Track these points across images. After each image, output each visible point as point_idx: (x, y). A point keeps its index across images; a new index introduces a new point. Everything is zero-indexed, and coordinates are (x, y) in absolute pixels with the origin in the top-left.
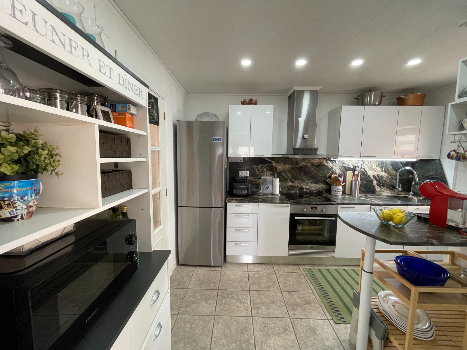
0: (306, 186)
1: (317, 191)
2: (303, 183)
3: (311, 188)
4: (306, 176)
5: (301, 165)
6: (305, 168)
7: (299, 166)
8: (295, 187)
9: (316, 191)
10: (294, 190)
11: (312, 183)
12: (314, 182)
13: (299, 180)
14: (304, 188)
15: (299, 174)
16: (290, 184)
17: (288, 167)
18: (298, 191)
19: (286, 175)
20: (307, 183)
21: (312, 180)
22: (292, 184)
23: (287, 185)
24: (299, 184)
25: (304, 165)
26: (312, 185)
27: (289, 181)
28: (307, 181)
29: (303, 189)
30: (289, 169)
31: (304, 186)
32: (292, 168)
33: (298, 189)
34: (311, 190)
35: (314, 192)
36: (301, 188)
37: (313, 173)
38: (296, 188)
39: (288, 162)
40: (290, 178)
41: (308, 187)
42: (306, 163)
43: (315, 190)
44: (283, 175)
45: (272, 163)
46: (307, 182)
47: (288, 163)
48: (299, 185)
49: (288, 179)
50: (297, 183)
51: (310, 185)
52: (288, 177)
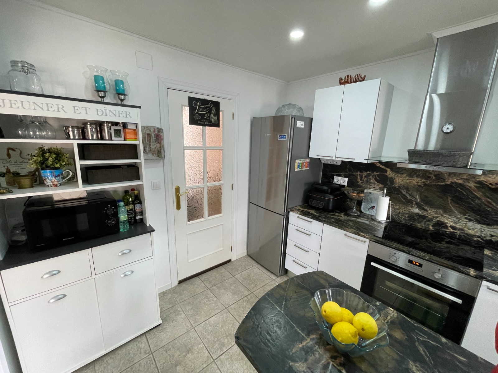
0: (455, 222)
1: (482, 239)
2: (448, 216)
3: (465, 229)
4: (458, 204)
5: (449, 183)
6: (459, 189)
7: (443, 184)
8: (427, 219)
9: (479, 239)
10: (423, 223)
11: (470, 220)
13: (439, 208)
14: (448, 225)
15: (441, 198)
16: (417, 211)
17: (417, 182)
18: (433, 226)
19: (410, 195)
20: (457, 218)
21: (471, 214)
22: (420, 212)
23: (409, 212)
24: (436, 215)
25: (456, 183)
26: (470, 224)
27: (415, 206)
28: (457, 213)
29: (446, 227)
30: (419, 186)
31: (449, 221)
32: (425, 185)
33: (432, 224)
34: (466, 234)
35: (475, 239)
36: (441, 224)
37: (477, 201)
38: (429, 221)
39: (417, 174)
40: (418, 200)
41: (458, 226)
42: (461, 179)
43: (479, 237)
44: (404, 193)
45: (386, 171)
46: (459, 217)
47: (419, 175)
48: (437, 217)
49: (414, 202)
50: (433, 213)
51: (466, 224)
52: (414, 199)
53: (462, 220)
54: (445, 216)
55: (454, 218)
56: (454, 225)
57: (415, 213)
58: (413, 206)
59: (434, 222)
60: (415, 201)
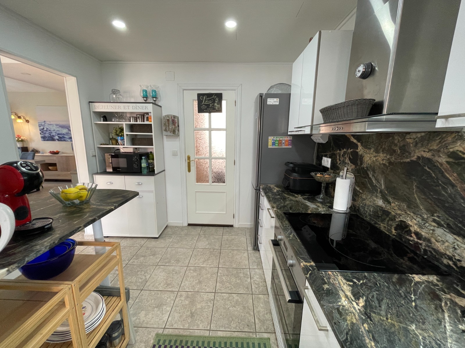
0: (420, 227)
1: (455, 264)
2: (412, 214)
3: (433, 240)
4: (425, 194)
6: (426, 168)
7: (408, 160)
9: (451, 263)
10: (386, 222)
11: (440, 225)
12: (448, 224)
13: (404, 200)
14: (412, 229)
15: (405, 183)
16: (380, 203)
18: (395, 230)
19: (376, 179)
20: (423, 219)
21: (442, 213)
22: (384, 206)
23: (374, 204)
24: (399, 212)
25: (423, 157)
26: (439, 231)
27: (379, 195)
28: (424, 211)
29: (409, 232)
30: (384, 165)
31: (413, 224)
32: (390, 163)
33: (394, 225)
34: (434, 249)
35: (445, 261)
36: (403, 227)
37: (450, 190)
38: (392, 220)
40: (383, 188)
41: (423, 233)
42: (430, 150)
43: (450, 258)
44: (371, 176)
45: (356, 146)
46: (425, 216)
47: (384, 148)
48: (400, 215)
50: (396, 208)
51: (433, 230)
53: (428, 223)
54: (409, 214)
55: (419, 217)
56: (418, 230)
57: (379, 206)
59: (397, 222)
60: (380, 189)
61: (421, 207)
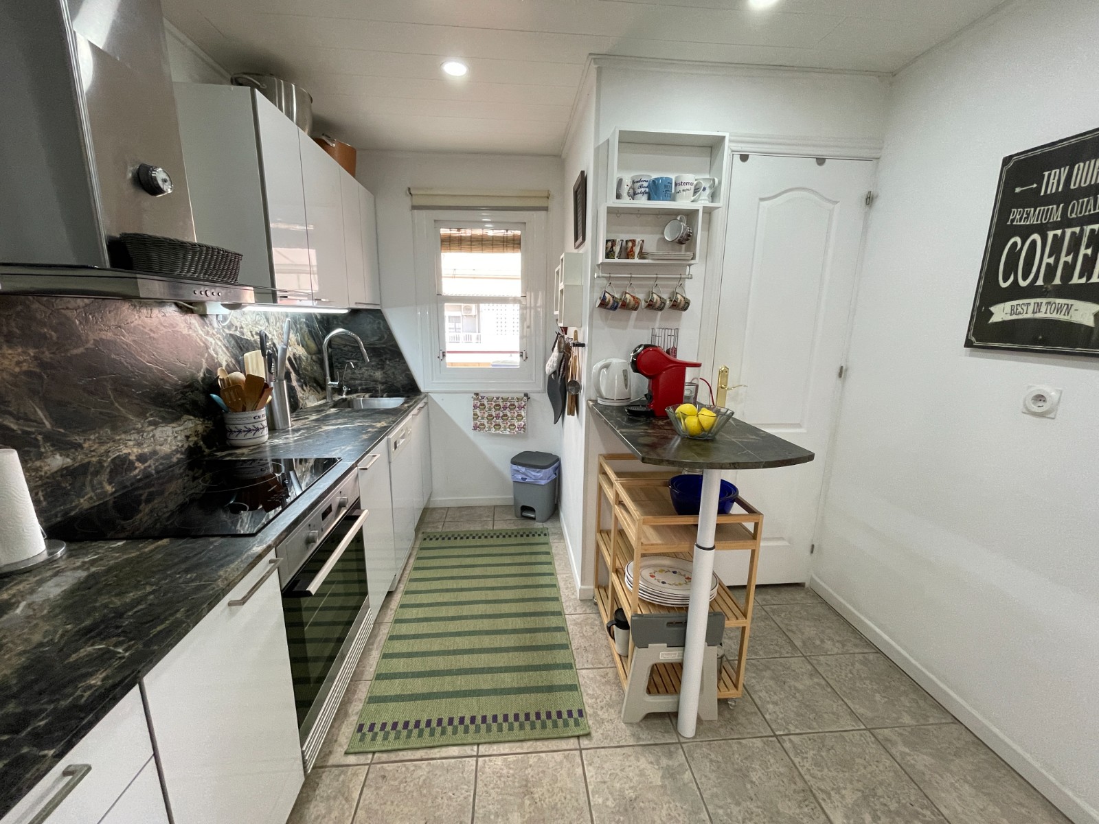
0: (139, 444)
1: (181, 453)
2: (123, 436)
3: (158, 448)
4: (126, 395)
5: (91, 344)
7: (81, 350)
8: (92, 469)
9: (178, 456)
10: (88, 489)
11: (155, 424)
12: (163, 418)
14: (133, 457)
16: (58, 461)
17: (18, 363)
18: (110, 483)
20: (138, 432)
21: (152, 409)
22: (69, 461)
24: (103, 449)
25: (101, 340)
26: (158, 432)
28: (133, 419)
29: (132, 465)
31: (130, 448)
33: (104, 477)
34: (162, 458)
36: (122, 464)
38: (97, 473)
40: (48, 425)
41: (146, 450)
46: (139, 426)
48: (107, 452)
49: (40, 437)
50: (96, 446)
51: (153, 436)
52: (35, 424)
53: (146, 432)
54: (120, 440)
55: (134, 433)
56: (140, 451)
58: (43, 450)
59: (107, 467)
60: (40, 434)
61: (131, 417)
